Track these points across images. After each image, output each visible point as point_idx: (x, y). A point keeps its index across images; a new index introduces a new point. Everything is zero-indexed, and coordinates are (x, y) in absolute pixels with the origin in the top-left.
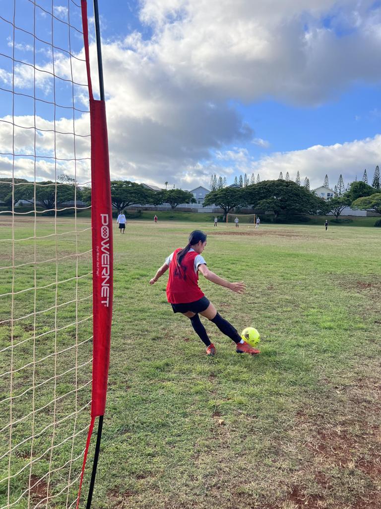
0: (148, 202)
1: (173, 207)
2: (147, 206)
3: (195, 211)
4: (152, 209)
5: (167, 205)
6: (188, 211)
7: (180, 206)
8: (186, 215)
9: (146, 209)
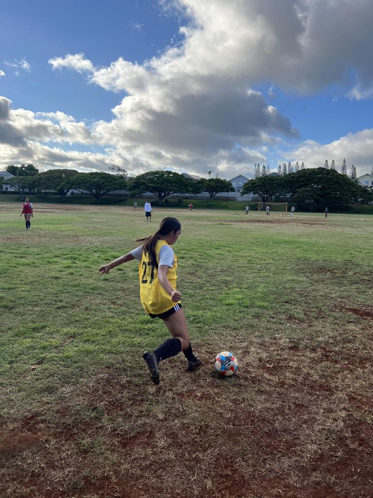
0: (187, 191)
1: (212, 196)
2: (187, 195)
3: (233, 199)
4: (191, 198)
5: (206, 194)
6: (227, 199)
7: (219, 195)
8: (224, 203)
9: (187, 198)
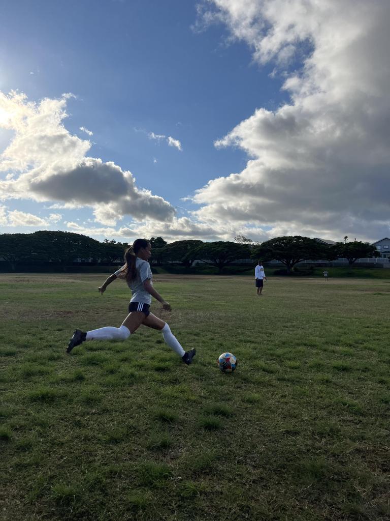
0: (321, 258)
1: (351, 263)
2: (320, 261)
3: (379, 266)
4: (325, 265)
5: (344, 261)
6: (371, 266)
7: (360, 260)
8: (367, 271)
9: (320, 265)
